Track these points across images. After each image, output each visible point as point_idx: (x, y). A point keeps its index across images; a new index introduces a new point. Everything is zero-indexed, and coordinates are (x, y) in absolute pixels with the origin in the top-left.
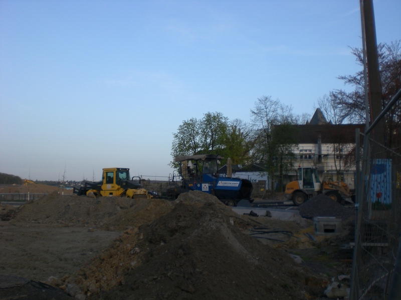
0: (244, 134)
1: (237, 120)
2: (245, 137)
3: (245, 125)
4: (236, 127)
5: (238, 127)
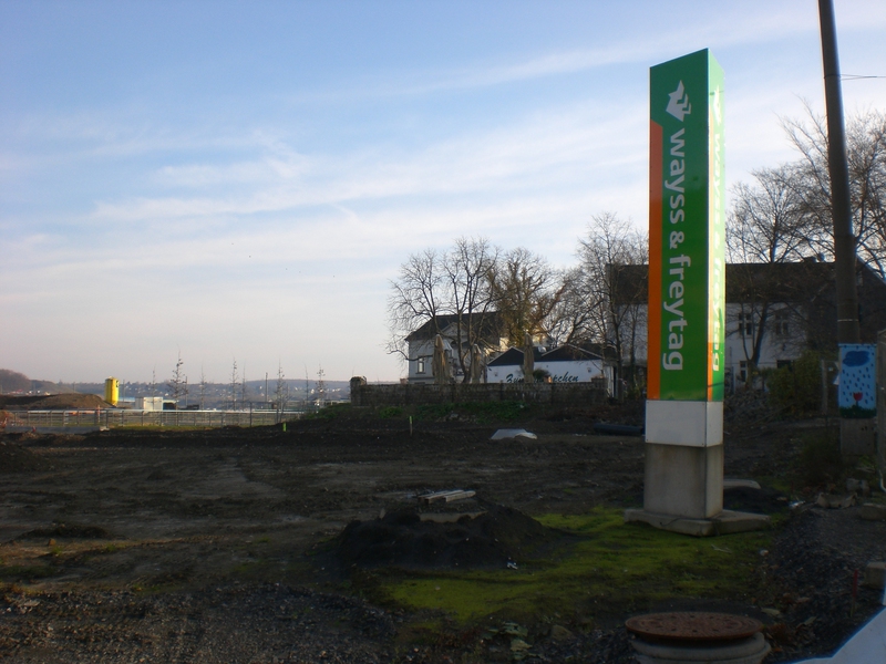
0: (535, 279)
1: (519, 252)
2: (536, 286)
3: (537, 260)
4: (517, 265)
5: (522, 266)
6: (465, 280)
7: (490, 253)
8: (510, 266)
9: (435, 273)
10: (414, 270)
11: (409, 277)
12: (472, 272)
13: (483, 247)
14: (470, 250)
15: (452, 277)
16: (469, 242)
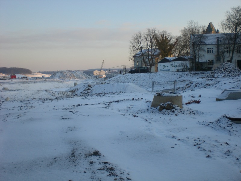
0: (168, 39)
1: (164, 31)
2: (169, 41)
3: (169, 34)
4: (163, 35)
5: (165, 35)
6: (149, 40)
7: (156, 32)
8: (162, 36)
9: (142, 38)
10: (136, 37)
11: (134, 39)
12: (152, 37)
13: (155, 31)
14: (151, 31)
15: (146, 39)
16: (151, 29)
